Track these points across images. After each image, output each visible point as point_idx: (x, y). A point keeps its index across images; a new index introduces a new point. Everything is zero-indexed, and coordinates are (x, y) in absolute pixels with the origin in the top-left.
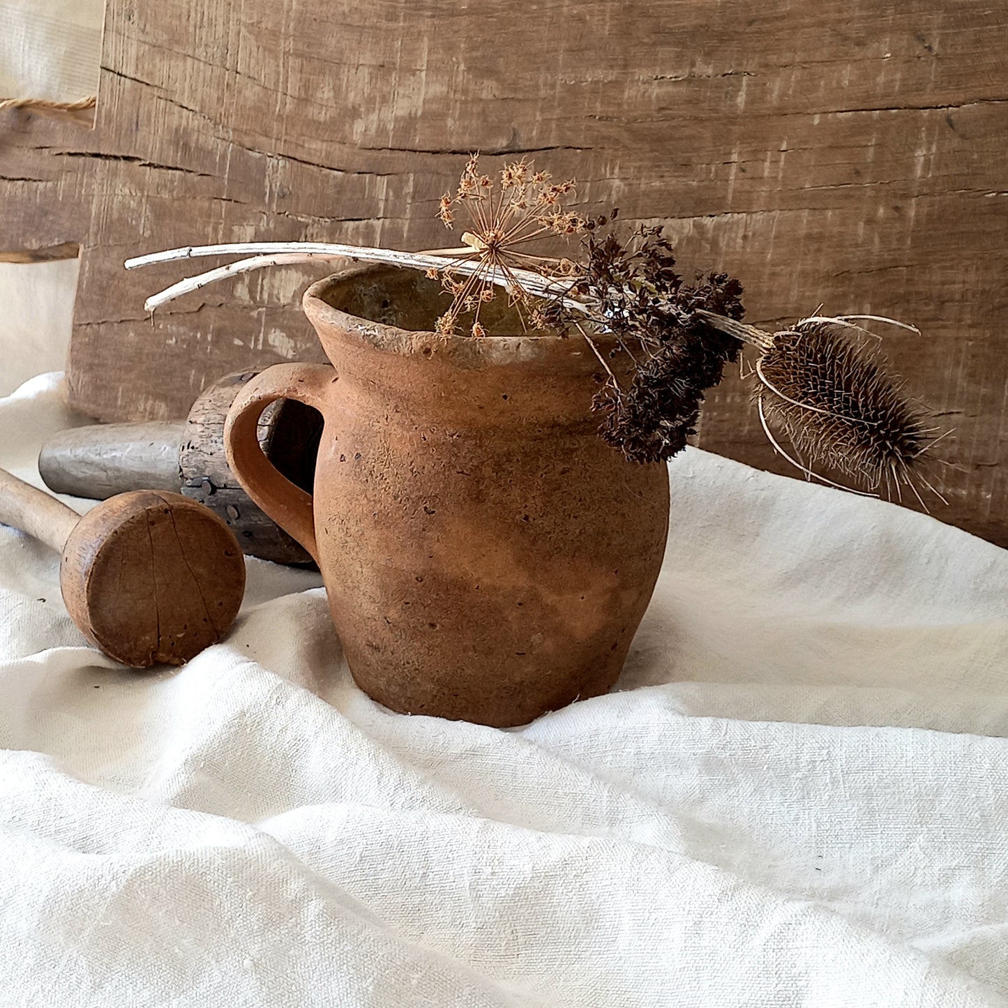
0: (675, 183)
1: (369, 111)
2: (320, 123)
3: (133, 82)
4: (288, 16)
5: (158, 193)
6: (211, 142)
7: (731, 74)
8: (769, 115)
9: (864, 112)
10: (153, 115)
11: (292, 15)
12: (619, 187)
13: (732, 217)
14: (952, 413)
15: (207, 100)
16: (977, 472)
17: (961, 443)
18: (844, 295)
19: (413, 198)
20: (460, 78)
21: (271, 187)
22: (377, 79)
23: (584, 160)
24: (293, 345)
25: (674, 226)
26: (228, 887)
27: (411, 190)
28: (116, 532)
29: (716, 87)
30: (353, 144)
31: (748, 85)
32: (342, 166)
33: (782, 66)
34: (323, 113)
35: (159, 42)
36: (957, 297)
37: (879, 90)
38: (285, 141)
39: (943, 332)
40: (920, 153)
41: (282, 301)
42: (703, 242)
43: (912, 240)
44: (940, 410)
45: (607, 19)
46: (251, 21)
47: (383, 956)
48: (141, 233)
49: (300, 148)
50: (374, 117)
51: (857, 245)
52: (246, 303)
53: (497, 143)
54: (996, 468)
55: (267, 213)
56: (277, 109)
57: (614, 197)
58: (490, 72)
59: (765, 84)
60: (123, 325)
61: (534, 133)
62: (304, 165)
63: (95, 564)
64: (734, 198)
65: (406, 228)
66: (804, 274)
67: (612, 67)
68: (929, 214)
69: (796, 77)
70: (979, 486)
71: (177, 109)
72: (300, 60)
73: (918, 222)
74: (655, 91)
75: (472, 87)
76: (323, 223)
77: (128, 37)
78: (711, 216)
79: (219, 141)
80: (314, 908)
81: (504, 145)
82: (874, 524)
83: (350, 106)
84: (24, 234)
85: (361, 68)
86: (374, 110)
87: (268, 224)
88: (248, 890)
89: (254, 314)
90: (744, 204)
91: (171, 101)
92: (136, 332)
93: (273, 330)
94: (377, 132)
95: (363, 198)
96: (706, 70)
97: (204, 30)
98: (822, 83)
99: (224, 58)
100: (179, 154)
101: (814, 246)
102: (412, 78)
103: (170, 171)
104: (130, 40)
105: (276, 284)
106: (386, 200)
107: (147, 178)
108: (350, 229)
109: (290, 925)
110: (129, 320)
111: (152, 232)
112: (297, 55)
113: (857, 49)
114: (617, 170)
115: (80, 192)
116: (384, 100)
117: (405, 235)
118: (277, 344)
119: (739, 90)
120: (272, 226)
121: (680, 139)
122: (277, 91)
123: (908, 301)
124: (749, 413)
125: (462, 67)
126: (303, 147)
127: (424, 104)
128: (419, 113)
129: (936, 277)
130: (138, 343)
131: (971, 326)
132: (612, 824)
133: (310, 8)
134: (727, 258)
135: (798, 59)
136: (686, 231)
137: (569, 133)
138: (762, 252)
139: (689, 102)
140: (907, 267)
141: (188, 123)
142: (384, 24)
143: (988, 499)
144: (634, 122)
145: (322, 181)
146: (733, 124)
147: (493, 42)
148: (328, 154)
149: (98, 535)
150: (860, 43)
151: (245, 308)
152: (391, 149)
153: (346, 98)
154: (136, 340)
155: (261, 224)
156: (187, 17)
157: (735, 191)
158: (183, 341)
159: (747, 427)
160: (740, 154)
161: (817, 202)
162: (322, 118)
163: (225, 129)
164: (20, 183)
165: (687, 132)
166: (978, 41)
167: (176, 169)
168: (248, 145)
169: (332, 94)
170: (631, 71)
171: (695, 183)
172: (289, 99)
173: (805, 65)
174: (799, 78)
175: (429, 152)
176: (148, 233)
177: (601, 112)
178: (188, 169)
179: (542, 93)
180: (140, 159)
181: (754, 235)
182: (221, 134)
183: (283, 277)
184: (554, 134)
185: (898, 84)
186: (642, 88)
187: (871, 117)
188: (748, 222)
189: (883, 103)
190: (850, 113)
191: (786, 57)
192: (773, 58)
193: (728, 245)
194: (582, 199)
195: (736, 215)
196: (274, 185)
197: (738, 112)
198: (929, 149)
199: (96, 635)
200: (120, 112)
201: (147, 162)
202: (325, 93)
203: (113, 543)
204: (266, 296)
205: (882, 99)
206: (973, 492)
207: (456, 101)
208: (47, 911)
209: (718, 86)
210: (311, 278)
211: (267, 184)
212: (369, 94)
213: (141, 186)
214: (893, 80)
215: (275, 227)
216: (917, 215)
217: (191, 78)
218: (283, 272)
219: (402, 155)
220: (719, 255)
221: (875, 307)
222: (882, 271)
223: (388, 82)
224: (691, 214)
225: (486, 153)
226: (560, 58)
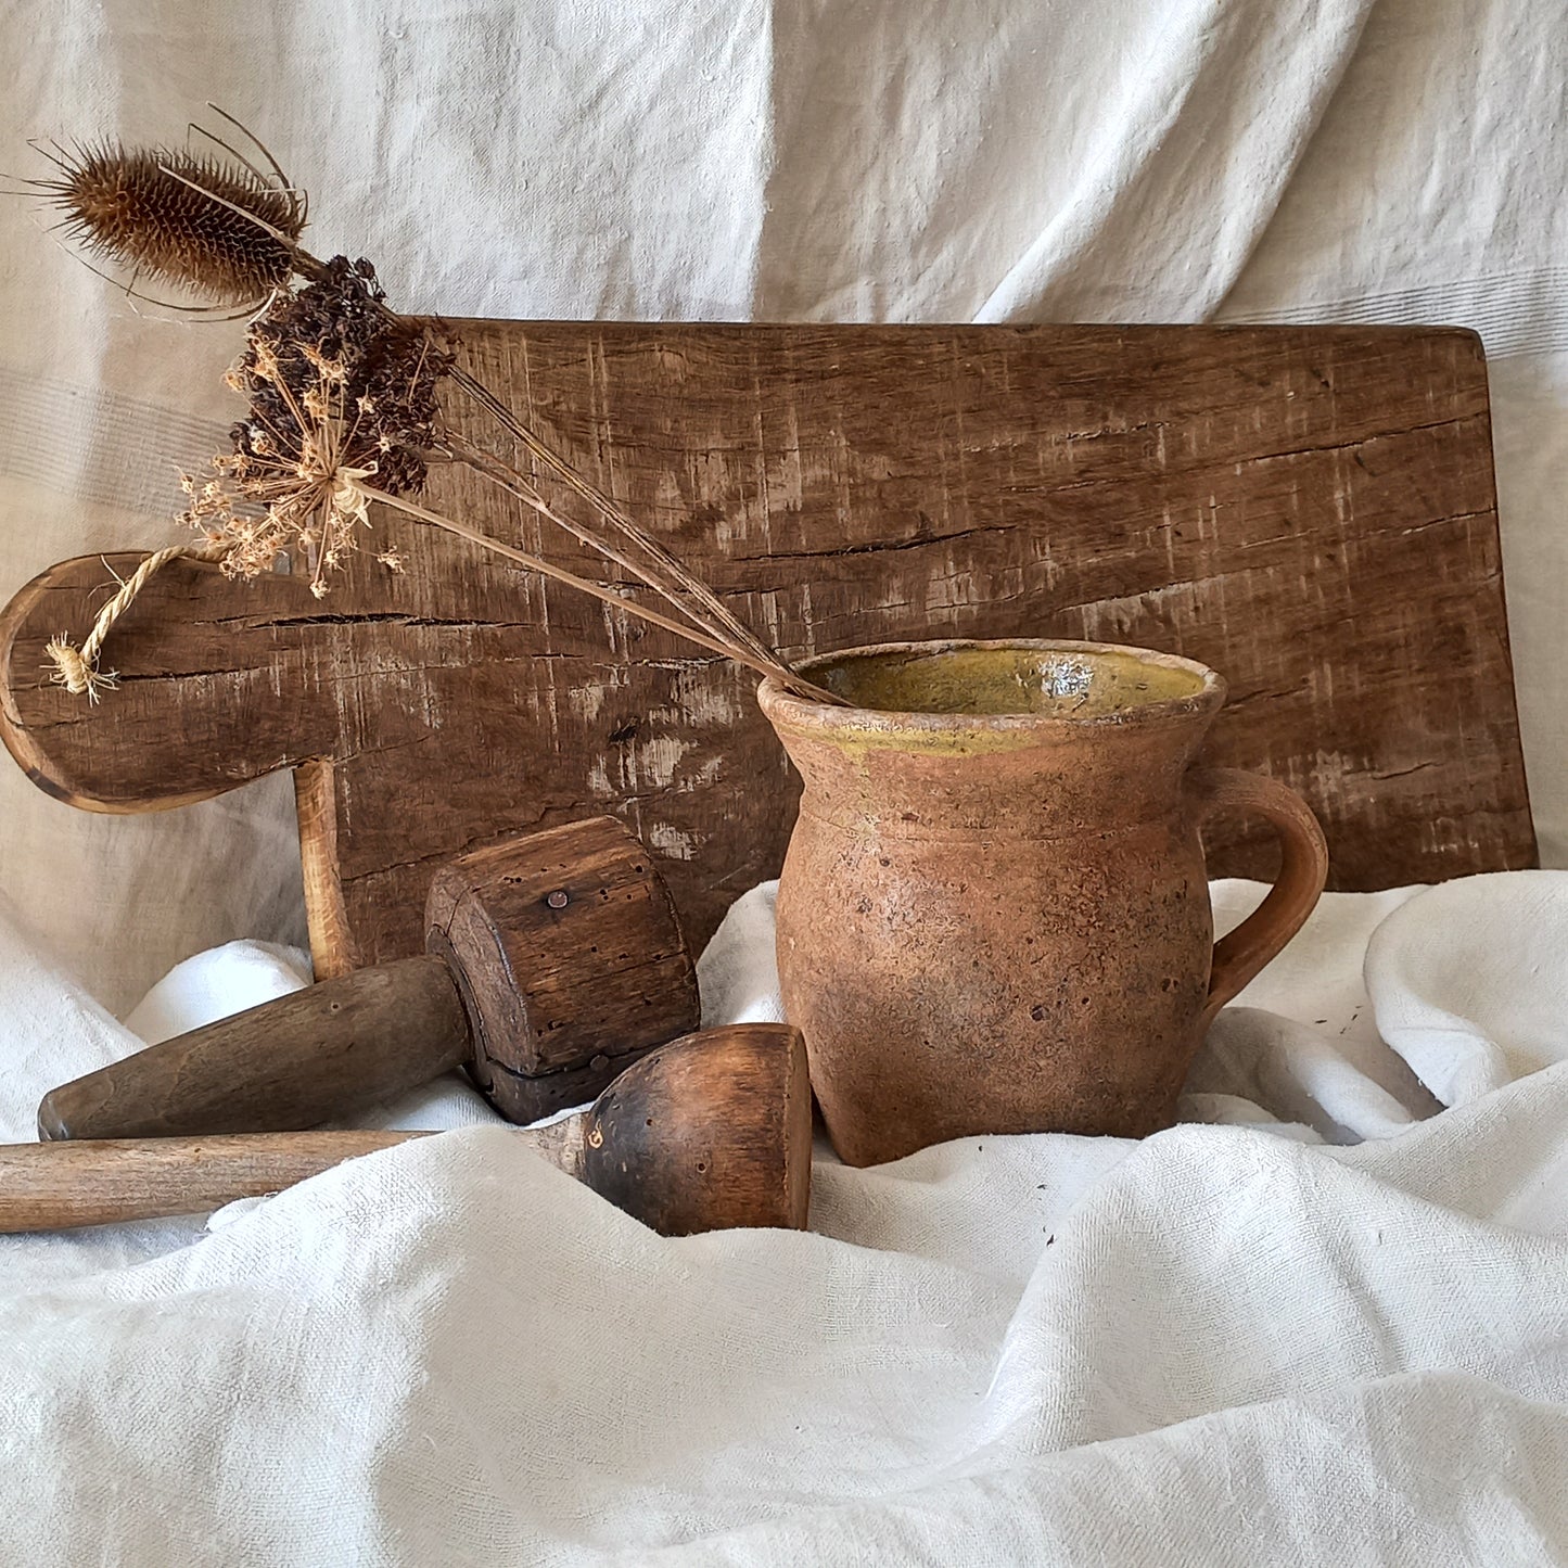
0: (1112, 556)
1: (734, 509)
4: (598, 395)
5: (442, 662)
6: (511, 577)
7: (1146, 426)
8: (1192, 469)
9: (1280, 457)
10: (412, 547)
11: (604, 390)
12: (1054, 570)
13: (1178, 587)
14: (1423, 766)
15: (496, 518)
16: (1460, 822)
17: (1439, 794)
18: (1305, 658)
19: (813, 616)
20: (844, 455)
21: (615, 627)
22: (736, 466)
23: (1009, 542)
24: (688, 840)
25: (1122, 605)
27: (809, 606)
30: (721, 556)
31: (1165, 437)
33: (1195, 413)
34: (670, 518)
36: (1402, 642)
37: (1290, 432)
39: (1396, 682)
40: (1338, 495)
41: (659, 783)
43: (1351, 589)
44: (1413, 765)
45: (1006, 371)
46: (544, 403)
48: (428, 723)
50: (741, 517)
51: (1305, 602)
52: (608, 796)
53: (904, 533)
54: (1475, 815)
55: (617, 664)
57: (1051, 582)
58: (879, 446)
59: (1181, 434)
60: (426, 864)
61: (946, 515)
64: (1175, 566)
66: (1262, 642)
67: (1020, 428)
68: (1360, 559)
69: (1210, 423)
70: (1464, 837)
72: (624, 450)
73: (1351, 568)
74: (1071, 452)
75: (860, 465)
76: (699, 667)
78: (1157, 590)
79: (527, 574)
81: (913, 535)
83: (705, 505)
84: (224, 758)
85: (712, 454)
86: (739, 508)
87: (621, 680)
89: (623, 808)
90: (1186, 572)
93: (655, 826)
94: (748, 535)
96: (1119, 424)
98: (1236, 429)
100: (466, 601)
101: (1264, 611)
102: (782, 461)
103: (456, 627)
105: (646, 760)
106: (779, 624)
107: (420, 641)
110: (436, 855)
111: (444, 717)
112: (618, 443)
113: (1261, 390)
114: (1047, 550)
115: (310, 679)
116: (751, 494)
118: (664, 844)
119: (1156, 445)
120: (626, 682)
121: (1107, 505)
123: (1361, 654)
125: (844, 442)
127: (803, 491)
128: (799, 505)
129: (1381, 625)
131: (1420, 671)
133: (629, 380)
134: (1186, 635)
135: (1208, 405)
136: (1135, 610)
137: (985, 512)
138: (1217, 624)
139: (1108, 461)
140: (1353, 617)
141: (471, 555)
142: (736, 394)
144: (1054, 490)
146: (1159, 482)
147: (876, 408)
150: (1263, 383)
151: (608, 802)
152: (772, 556)
153: (698, 496)
155: (611, 682)
157: (1175, 559)
159: (1246, 825)
160: (1171, 515)
161: (1254, 560)
164: (200, 679)
165: (1114, 495)
166: (1366, 374)
167: (466, 622)
169: (677, 492)
170: (1041, 430)
171: (1133, 554)
173: (1216, 410)
174: (1213, 425)
175: (822, 554)
176: (437, 723)
177: (1017, 482)
178: (484, 619)
179: (945, 466)
180: (402, 616)
181: (1204, 605)
183: (654, 750)
184: (968, 514)
185: (1305, 424)
186: (1057, 449)
187: (1287, 462)
188: (1196, 592)
189: (1296, 445)
190: (1268, 460)
191: (1197, 403)
192: (1184, 405)
193: (1181, 621)
194: (1017, 589)
195: (1181, 585)
196: (618, 625)
197: (1162, 468)
198: (1345, 491)
201: (414, 619)
202: (668, 492)
204: (633, 781)
205: (1294, 441)
207: (843, 486)
209: (1134, 441)
210: (695, 745)
211: (609, 624)
212: (729, 488)
213: (413, 656)
214: (1300, 420)
215: (631, 683)
216: (1350, 561)
217: (463, 488)
218: (653, 742)
219: (788, 561)
220: (1176, 633)
221: (1334, 665)
222: (1332, 627)
223: (752, 470)
224: (1136, 590)
225: (893, 547)
226: (959, 420)
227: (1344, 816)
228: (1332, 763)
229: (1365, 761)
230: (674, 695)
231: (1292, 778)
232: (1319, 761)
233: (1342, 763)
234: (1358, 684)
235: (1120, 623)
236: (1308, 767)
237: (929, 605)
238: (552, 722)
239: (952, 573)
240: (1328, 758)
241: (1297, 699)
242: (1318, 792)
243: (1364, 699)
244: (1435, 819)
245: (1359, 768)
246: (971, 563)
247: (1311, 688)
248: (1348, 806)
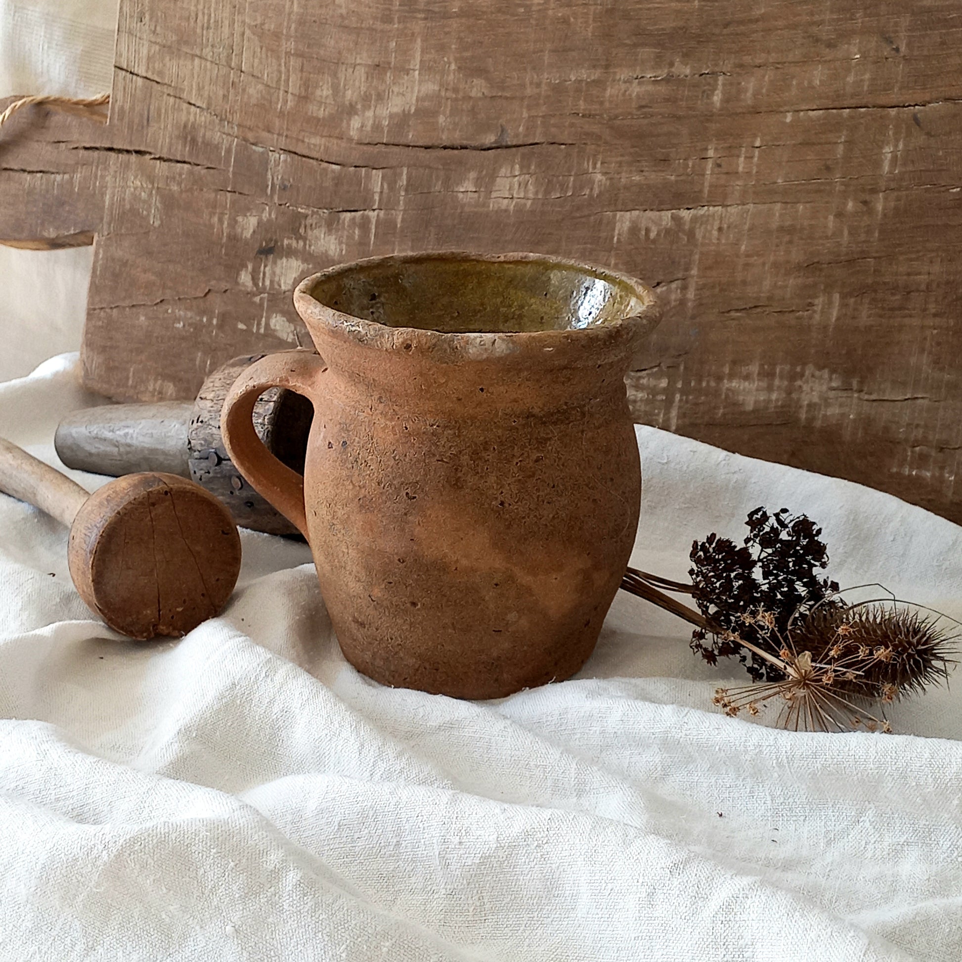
0: (654, 177)
1: (366, 107)
2: (319, 120)
3: (145, 80)
4: (289, 19)
5: (167, 185)
6: (217, 137)
7: (708, 74)
8: (744, 113)
9: (834, 111)
10: (163, 111)
11: (293, 17)
12: (600, 181)
13: (708, 210)
14: (917, 398)
15: (213, 98)
16: (941, 455)
17: (926, 426)
18: (815, 285)
19: (406, 190)
20: (451, 77)
21: (273, 179)
22: (372, 78)
23: (568, 155)
24: (293, 329)
25: (653, 218)
26: (212, 857)
27: (405, 183)
28: (118, 513)
29: (694, 86)
30: (350, 140)
31: (724, 85)
32: (338, 160)
33: (756, 66)
34: (322, 109)
35: (169, 43)
36: (923, 287)
37: (849, 90)
38: (287, 136)
39: (907, 321)
40: (888, 149)
41: (283, 288)
42: (680, 234)
43: (880, 233)
44: (906, 395)
45: (591, 22)
46: (255, 23)
47: (356, 925)
48: (152, 222)
49: (300, 144)
50: (370, 114)
51: (827, 238)
52: (249, 290)
53: (486, 139)
55: (269, 204)
56: (279, 107)
57: (596, 192)
58: (481, 72)
59: (739, 84)
60: (134, 309)
61: (521, 129)
62: (304, 159)
63: (98, 543)
64: (710, 192)
65: (399, 220)
66: (776, 265)
67: (594, 67)
68: (896, 208)
69: (770, 76)
70: (942, 468)
71: (185, 105)
72: (301, 59)
73: (885, 215)
74: (636, 89)
75: (461, 86)
76: (322, 214)
77: (140, 38)
78: (688, 209)
79: (224, 136)
80: (292, 877)
81: (493, 141)
82: (841, 504)
83: (347, 103)
84: (42, 224)
85: (358, 67)
86: (370, 107)
87: (270, 215)
88: (230, 860)
89: (257, 299)
90: (719, 197)
91: (180, 98)
92: (146, 315)
93: (275, 315)
94: (372, 127)
95: (360, 191)
96: (684, 70)
97: (211, 31)
98: (794, 83)
99: (229, 58)
100: (187, 149)
101: (787, 238)
102: (405, 76)
103: (179, 165)
104: (141, 42)
105: (278, 271)
106: (381, 192)
107: (157, 171)
108: (347, 220)
109: (269, 894)
110: (140, 305)
111: (162, 222)
112: (299, 55)
113: (828, 50)
114: (599, 165)
115: (95, 183)
116: (380, 97)
117: (399, 226)
118: (278, 328)
119: (715, 90)
120: (273, 216)
121: (659, 135)
122: (279, 89)
123: (875, 291)
124: (723, 397)
125: (453, 67)
126: (303, 141)
127: (417, 100)
128: (413, 110)
129: (902, 269)
130: (148, 326)
131: (935, 315)
132: (579, 796)
133: (310, 11)
134: (704, 249)
135: (771, 60)
136: (664, 223)
137: (553, 130)
138: (737, 244)
139: (667, 100)
140: (875, 258)
141: (195, 120)
142: (379, 26)
143: (951, 481)
144: (614, 119)
145: (321, 175)
146: (708, 121)
147: (482, 43)
148: (327, 149)
149: (102, 515)
150: (830, 45)
151: (248, 293)
152: (385, 144)
153: (344, 96)
154: (147, 323)
155: (264, 215)
156: (195, 19)
157: (711, 186)
158: (190, 325)
159: (721, 411)
160: (716, 149)
161: (789, 196)
162: (321, 114)
163: (230, 125)
164: (39, 175)
165: (665, 129)
166: (943, 43)
167: (184, 162)
168: (252, 141)
169: (331, 92)
170: (612, 71)
171: (673, 178)
172: (290, 97)
173: (779, 66)
174: (772, 78)
175: (421, 147)
176: (157, 223)
177: (583, 110)
178: (195, 162)
179: (529, 91)
180: (150, 153)
181: (729, 227)
182: (226, 130)
183: (284, 265)
184: (539, 130)
185: (867, 84)
186: (623, 87)
187: (841, 115)
188: (723, 215)
189: (853, 102)
190: (821, 112)
191: (760, 59)
192: (747, 59)
193: (704, 237)
194: (566, 192)
195: (711, 208)
196: (275, 178)
197: (714, 110)
198: (896, 146)
199: (100, 610)
200: (132, 109)
201: (157, 156)
202: (324, 91)
203: (116, 523)
204: (267, 283)
205: (852, 98)
206: (937, 474)
207: (447, 99)
208: (44, 877)
209: (695, 86)
210: (310, 266)
211: (270, 176)
212: (365, 92)
213: (151, 179)
214: (862, 80)
215: (276, 218)
216: (884, 209)
217: (198, 76)
218: (284, 260)
219: (396, 149)
220: (696, 246)
221: (843, 296)
222: (850, 262)
223: (383, 81)
224: (669, 207)
225: (475, 148)
226: (546, 58)
227: (818, 424)
228: (821, 378)
229: (855, 384)
230: (302, 231)
231: (777, 382)
232: (807, 373)
233: (831, 379)
234: (865, 316)
235: (648, 230)
236: (793, 377)
237: (494, 195)
238: (223, 234)
239: (517, 173)
240: (817, 373)
241: (798, 318)
242: (799, 399)
243: (869, 329)
244: (914, 447)
245: (847, 388)
246: (533, 167)
247: (815, 312)
248: (825, 416)
